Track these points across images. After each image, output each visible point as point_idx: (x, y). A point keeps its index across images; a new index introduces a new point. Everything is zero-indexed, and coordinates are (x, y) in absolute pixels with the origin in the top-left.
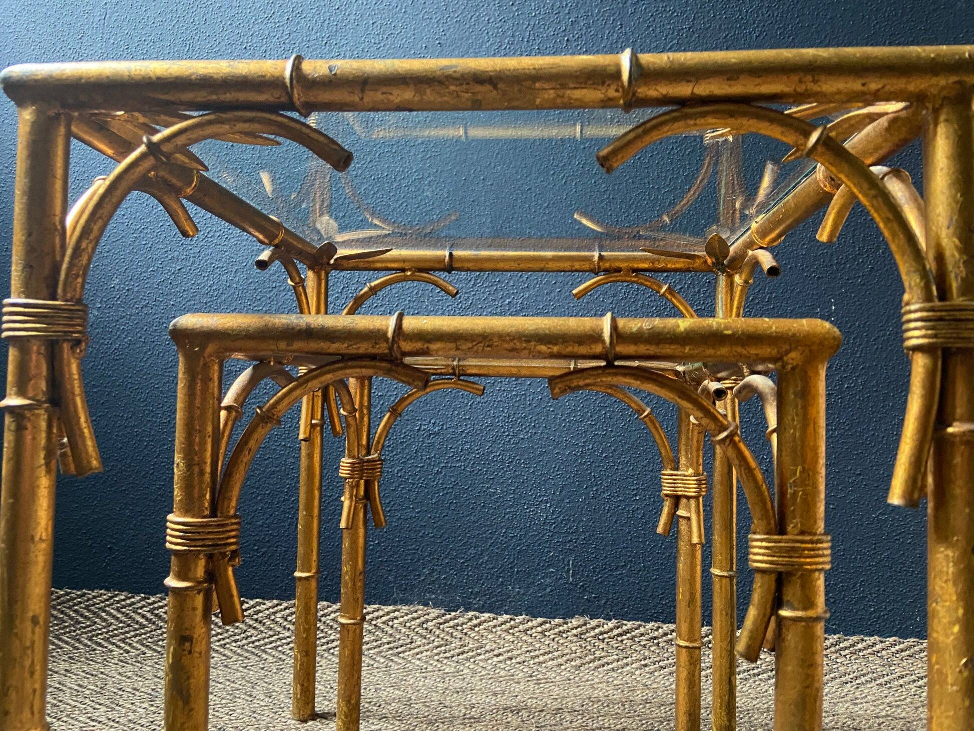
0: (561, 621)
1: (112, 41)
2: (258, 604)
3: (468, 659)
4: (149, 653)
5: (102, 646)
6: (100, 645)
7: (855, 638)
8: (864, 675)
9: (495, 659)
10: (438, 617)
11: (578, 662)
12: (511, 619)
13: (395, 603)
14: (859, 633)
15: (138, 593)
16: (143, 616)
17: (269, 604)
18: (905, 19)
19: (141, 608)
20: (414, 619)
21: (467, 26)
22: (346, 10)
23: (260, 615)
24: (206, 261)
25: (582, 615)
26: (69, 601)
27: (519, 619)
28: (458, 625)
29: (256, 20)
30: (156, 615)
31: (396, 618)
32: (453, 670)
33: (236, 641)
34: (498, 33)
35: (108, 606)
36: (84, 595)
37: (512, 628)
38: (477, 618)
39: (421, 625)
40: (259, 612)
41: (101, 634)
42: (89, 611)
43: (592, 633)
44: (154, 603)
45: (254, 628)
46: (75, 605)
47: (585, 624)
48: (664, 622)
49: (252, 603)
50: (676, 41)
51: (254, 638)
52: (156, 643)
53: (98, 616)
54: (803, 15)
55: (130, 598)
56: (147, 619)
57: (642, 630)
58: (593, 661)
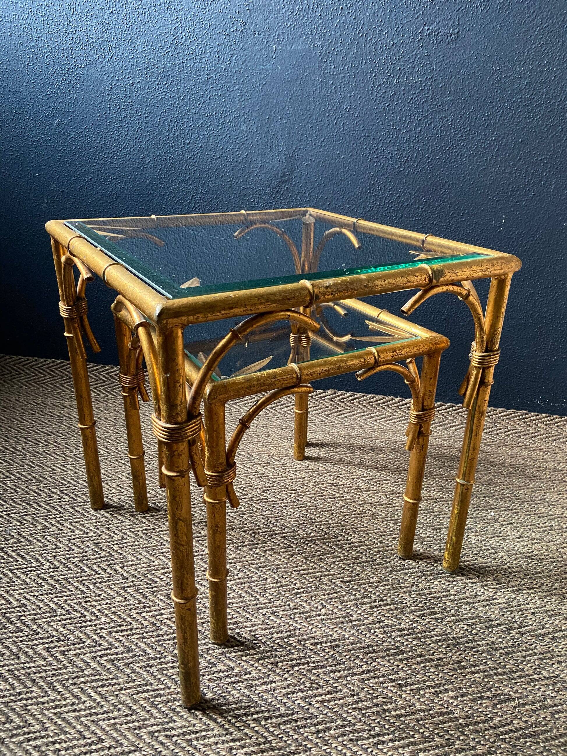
0: (322, 391)
4: (110, 396)
11: (329, 412)
15: (100, 364)
16: (104, 376)
19: (102, 372)
25: (334, 388)
26: (64, 366)
30: (110, 376)
43: (338, 398)
44: (108, 370)
47: (335, 393)
48: (377, 394)
52: (112, 390)
55: (96, 366)
56: (106, 378)
57: (365, 398)
58: (337, 412)
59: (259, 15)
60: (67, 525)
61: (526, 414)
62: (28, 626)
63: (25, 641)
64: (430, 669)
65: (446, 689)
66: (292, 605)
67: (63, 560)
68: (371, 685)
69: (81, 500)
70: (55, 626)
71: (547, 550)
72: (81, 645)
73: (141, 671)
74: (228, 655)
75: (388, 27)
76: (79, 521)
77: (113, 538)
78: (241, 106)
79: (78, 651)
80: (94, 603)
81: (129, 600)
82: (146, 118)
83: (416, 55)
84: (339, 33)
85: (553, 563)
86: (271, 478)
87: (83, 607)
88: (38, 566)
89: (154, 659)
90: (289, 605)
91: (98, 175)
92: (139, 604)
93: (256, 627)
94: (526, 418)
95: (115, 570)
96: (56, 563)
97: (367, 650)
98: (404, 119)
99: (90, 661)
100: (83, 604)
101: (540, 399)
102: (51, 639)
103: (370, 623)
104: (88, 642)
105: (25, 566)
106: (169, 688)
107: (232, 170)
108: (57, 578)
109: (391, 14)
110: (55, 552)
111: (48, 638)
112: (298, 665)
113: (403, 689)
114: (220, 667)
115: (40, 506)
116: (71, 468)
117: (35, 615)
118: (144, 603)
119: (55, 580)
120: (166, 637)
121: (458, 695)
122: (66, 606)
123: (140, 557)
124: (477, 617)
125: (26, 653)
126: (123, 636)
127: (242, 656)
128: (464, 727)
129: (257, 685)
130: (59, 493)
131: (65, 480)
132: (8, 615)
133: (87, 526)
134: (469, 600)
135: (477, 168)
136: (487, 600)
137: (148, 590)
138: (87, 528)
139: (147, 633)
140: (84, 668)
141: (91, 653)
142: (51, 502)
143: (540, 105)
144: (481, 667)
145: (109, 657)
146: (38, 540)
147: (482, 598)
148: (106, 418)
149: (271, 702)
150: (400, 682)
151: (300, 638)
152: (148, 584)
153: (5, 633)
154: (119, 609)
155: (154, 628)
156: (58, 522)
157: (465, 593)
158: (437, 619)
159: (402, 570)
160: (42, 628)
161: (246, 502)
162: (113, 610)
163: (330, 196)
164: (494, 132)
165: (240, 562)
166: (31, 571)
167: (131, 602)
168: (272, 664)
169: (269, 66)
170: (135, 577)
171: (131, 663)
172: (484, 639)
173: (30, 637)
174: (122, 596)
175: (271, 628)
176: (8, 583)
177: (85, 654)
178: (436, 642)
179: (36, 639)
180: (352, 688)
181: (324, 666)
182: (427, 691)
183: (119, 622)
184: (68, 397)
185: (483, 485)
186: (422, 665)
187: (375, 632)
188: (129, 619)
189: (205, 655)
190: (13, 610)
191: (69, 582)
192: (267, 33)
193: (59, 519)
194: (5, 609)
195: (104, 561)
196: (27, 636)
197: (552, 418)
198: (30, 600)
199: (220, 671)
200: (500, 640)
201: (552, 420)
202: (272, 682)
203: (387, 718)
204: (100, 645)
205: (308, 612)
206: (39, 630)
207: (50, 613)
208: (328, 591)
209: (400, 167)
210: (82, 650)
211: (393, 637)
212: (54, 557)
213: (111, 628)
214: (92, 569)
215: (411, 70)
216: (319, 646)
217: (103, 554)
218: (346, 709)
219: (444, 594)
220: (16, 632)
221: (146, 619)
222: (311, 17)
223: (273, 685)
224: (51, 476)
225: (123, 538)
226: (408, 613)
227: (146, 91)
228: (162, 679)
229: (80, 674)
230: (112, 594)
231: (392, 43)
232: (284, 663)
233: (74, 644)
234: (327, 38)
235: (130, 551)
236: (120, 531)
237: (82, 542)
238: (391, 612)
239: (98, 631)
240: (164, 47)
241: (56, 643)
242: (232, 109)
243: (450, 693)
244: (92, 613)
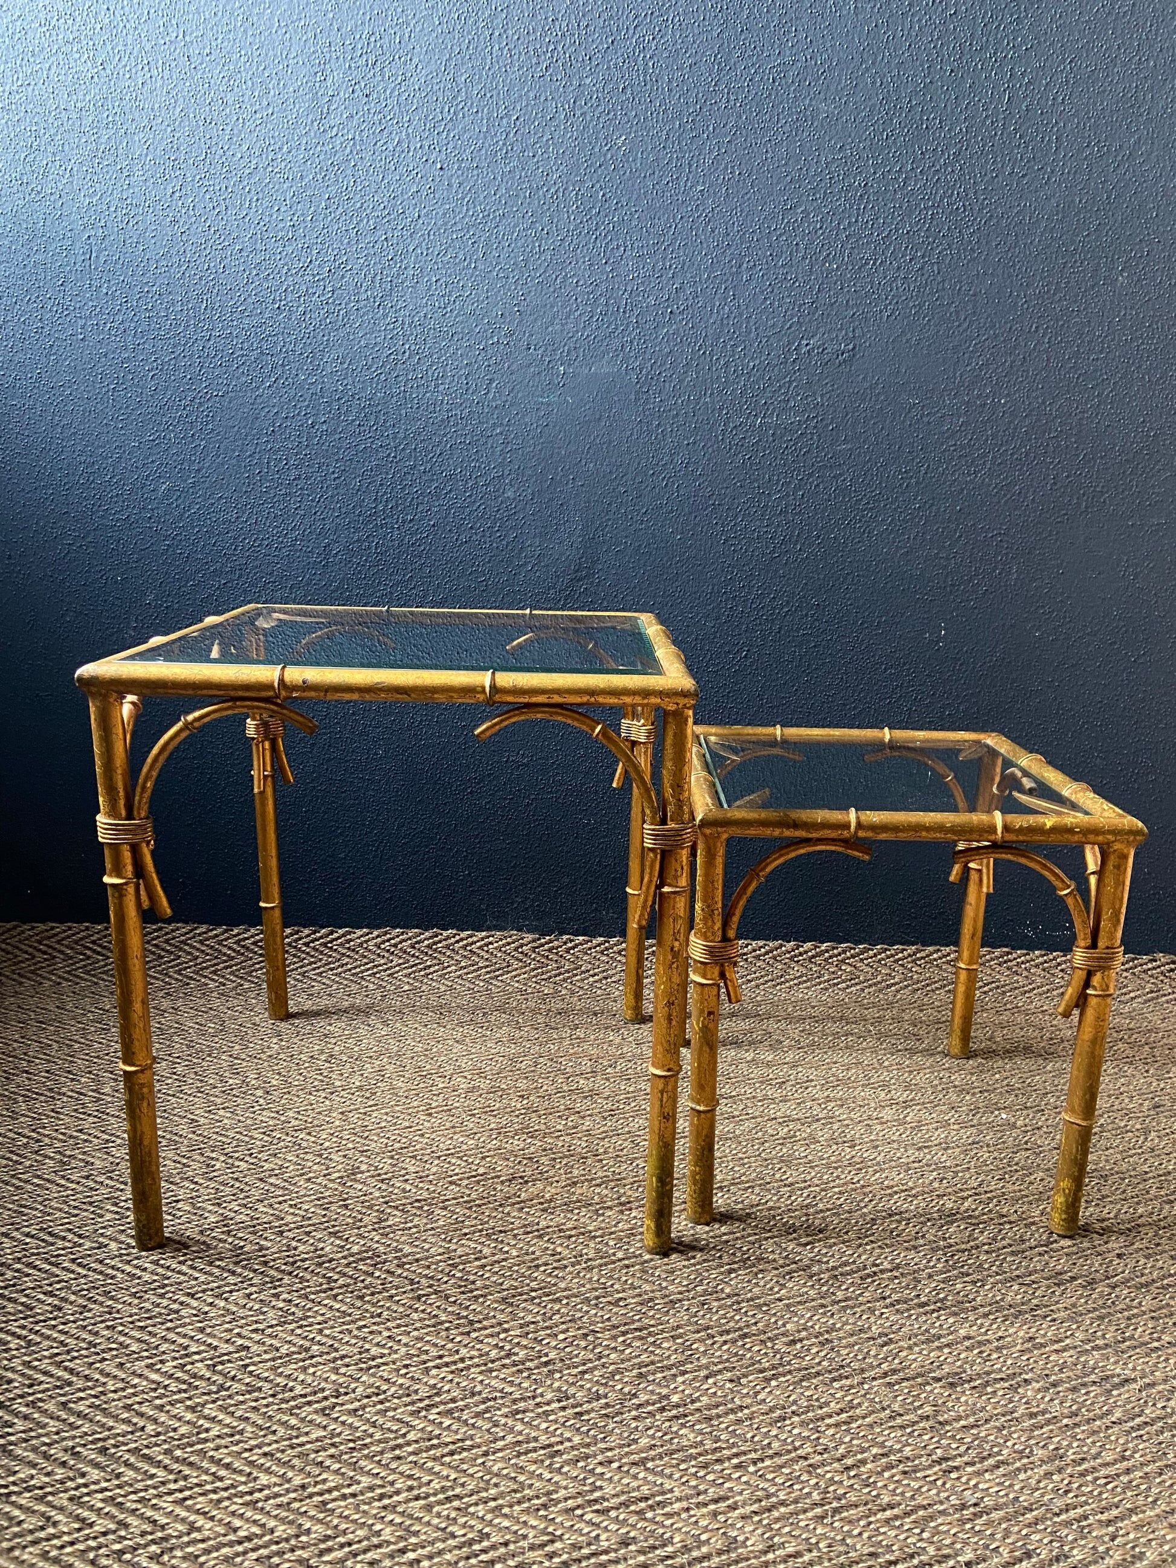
1: (105, 291)
2: (349, 933)
3: (565, 980)
5: (194, 979)
6: (191, 978)
7: (931, 949)
8: (936, 982)
9: (591, 979)
10: (534, 941)
12: (606, 942)
13: (488, 929)
14: (936, 945)
15: (220, 925)
16: (230, 948)
17: (359, 932)
18: (1057, 298)
19: (226, 940)
20: (509, 944)
21: (552, 289)
22: (401, 261)
23: (352, 943)
24: (255, 574)
27: (613, 941)
28: (553, 948)
29: (289, 270)
30: (243, 946)
31: (491, 943)
32: (551, 991)
33: (332, 969)
34: (588, 299)
35: (190, 939)
36: (161, 929)
37: (607, 949)
38: (571, 941)
39: (516, 949)
40: (351, 940)
41: (189, 967)
42: (170, 945)
44: (239, 934)
45: (348, 956)
46: (153, 939)
48: (754, 939)
49: (341, 932)
50: (795, 319)
51: (349, 966)
53: (181, 949)
54: (944, 289)
55: (212, 930)
56: (234, 950)
59: (536, 319)
60: (265, 1210)
61: (1008, 953)
62: (266, 1379)
63: (273, 1403)
64: (989, 1355)
65: (1026, 1381)
66: (727, 1290)
67: (283, 1267)
68: (906, 1391)
69: (272, 1166)
70: (319, 1373)
71: (1107, 1161)
72: (382, 1397)
73: (510, 1422)
74: (651, 1378)
75: (744, 341)
76: (285, 1201)
77: (361, 1220)
78: (505, 459)
79: (379, 1407)
80: (375, 1328)
81: (436, 1316)
82: (334, 480)
83: (790, 382)
84: (667, 350)
85: (1124, 1179)
86: (609, 1096)
87: (356, 1337)
88: (242, 1282)
89: (523, 1399)
90: (722, 1290)
91: (240, 576)
92: (458, 1319)
93: (681, 1331)
94: (1010, 961)
95: (388, 1272)
96: (272, 1272)
97: (879, 1341)
98: (776, 478)
99: (409, 1419)
100: (355, 1332)
101: (1029, 926)
102: (320, 1395)
103: (868, 1302)
104: (393, 1389)
105: (215, 1285)
106: (569, 1440)
107: (489, 562)
108: (285, 1296)
109: (748, 322)
110: (264, 1256)
111: (315, 1393)
112: (774, 1377)
113: (958, 1389)
114: (643, 1397)
115: (196, 1183)
116: (228, 1115)
117: (273, 1359)
118: (466, 1317)
119: (284, 1301)
120: (528, 1364)
121: (1047, 1385)
122: (324, 1340)
123: (427, 1246)
124: (1036, 1271)
125: (284, 1424)
126: (452, 1372)
127: (675, 1376)
128: (1073, 1428)
129: (719, 1416)
130: (222, 1158)
131: (227, 1137)
132: (220, 1368)
133: (306, 1207)
134: (1013, 1248)
135: (897, 551)
136: (1042, 1246)
137: (465, 1296)
138: (306, 1211)
139: (493, 1362)
140: (404, 1431)
141: (406, 1405)
142: (215, 1174)
143: (984, 455)
144: (1068, 1341)
145: (442, 1407)
146: (220, 1240)
147: (1033, 1243)
148: (254, 1024)
149: (753, 1437)
150: (950, 1380)
151: (762, 1337)
152: (460, 1286)
153: (230, 1397)
154: (425, 1331)
155: (503, 1353)
156: (245, 1206)
157: (1003, 1239)
158: (974, 1283)
159: (890, 1215)
160: (295, 1380)
161: (580, 1139)
162: (415, 1333)
163: (659, 600)
164: (917, 496)
165: (612, 1233)
166: (231, 1292)
167: (444, 1318)
168: (731, 1381)
169: (553, 398)
170: (432, 1278)
171: (487, 1411)
172: (1057, 1302)
173: (280, 1396)
174: (423, 1311)
175: (708, 1328)
176: (196, 1315)
177: (395, 1409)
178: (986, 1315)
179: (293, 1398)
180: (877, 1400)
181: (818, 1374)
182: (998, 1386)
183: (434, 1352)
184: (161, 994)
185: (972, 1074)
186: (975, 1352)
187: (882, 1314)
188: (450, 1346)
189: (611, 1383)
190: (226, 1358)
191: (313, 1301)
192: (550, 348)
193: (244, 1202)
194: (211, 1359)
195: (361, 1260)
196: (273, 1396)
197: (1051, 957)
198: (251, 1339)
199: (647, 1403)
200: (1083, 1301)
201: (1051, 960)
202: (741, 1408)
203: (949, 1434)
204: (416, 1392)
205: (759, 1298)
206: (291, 1384)
207: (300, 1353)
208: (781, 1262)
209: (774, 551)
210: (387, 1404)
211: (914, 1317)
212: (265, 1263)
213: (425, 1362)
214: (345, 1275)
215: (783, 405)
216: (799, 1346)
217: (355, 1249)
218: (879, 1430)
219: (972, 1244)
220: (249, 1392)
221: (482, 1342)
222: (622, 325)
223: (746, 1411)
224: (194, 1132)
225: (381, 1221)
226: (924, 1278)
227: (337, 436)
228: (552, 1429)
229: (400, 1441)
230: (401, 1309)
231: (752, 364)
232: (751, 1378)
233: (368, 1397)
234: (648, 356)
235: (403, 1238)
236: (370, 1207)
237: (308, 1233)
238: (897, 1281)
239: (403, 1371)
240: (371, 366)
241: (334, 1400)
242: (489, 465)
243: (1034, 1384)
244: (377, 1344)
